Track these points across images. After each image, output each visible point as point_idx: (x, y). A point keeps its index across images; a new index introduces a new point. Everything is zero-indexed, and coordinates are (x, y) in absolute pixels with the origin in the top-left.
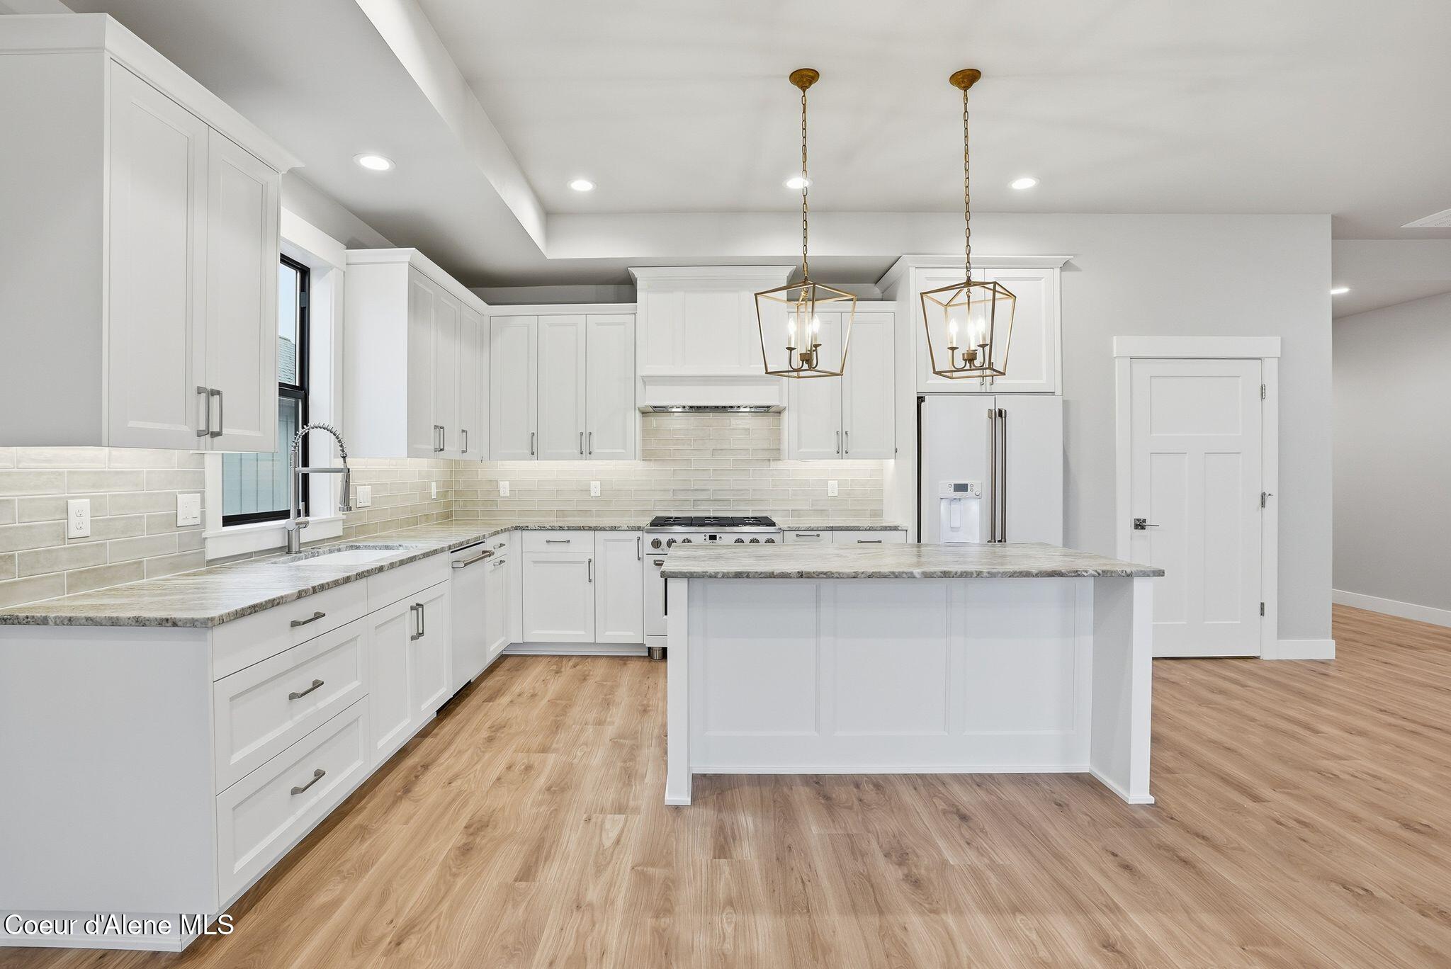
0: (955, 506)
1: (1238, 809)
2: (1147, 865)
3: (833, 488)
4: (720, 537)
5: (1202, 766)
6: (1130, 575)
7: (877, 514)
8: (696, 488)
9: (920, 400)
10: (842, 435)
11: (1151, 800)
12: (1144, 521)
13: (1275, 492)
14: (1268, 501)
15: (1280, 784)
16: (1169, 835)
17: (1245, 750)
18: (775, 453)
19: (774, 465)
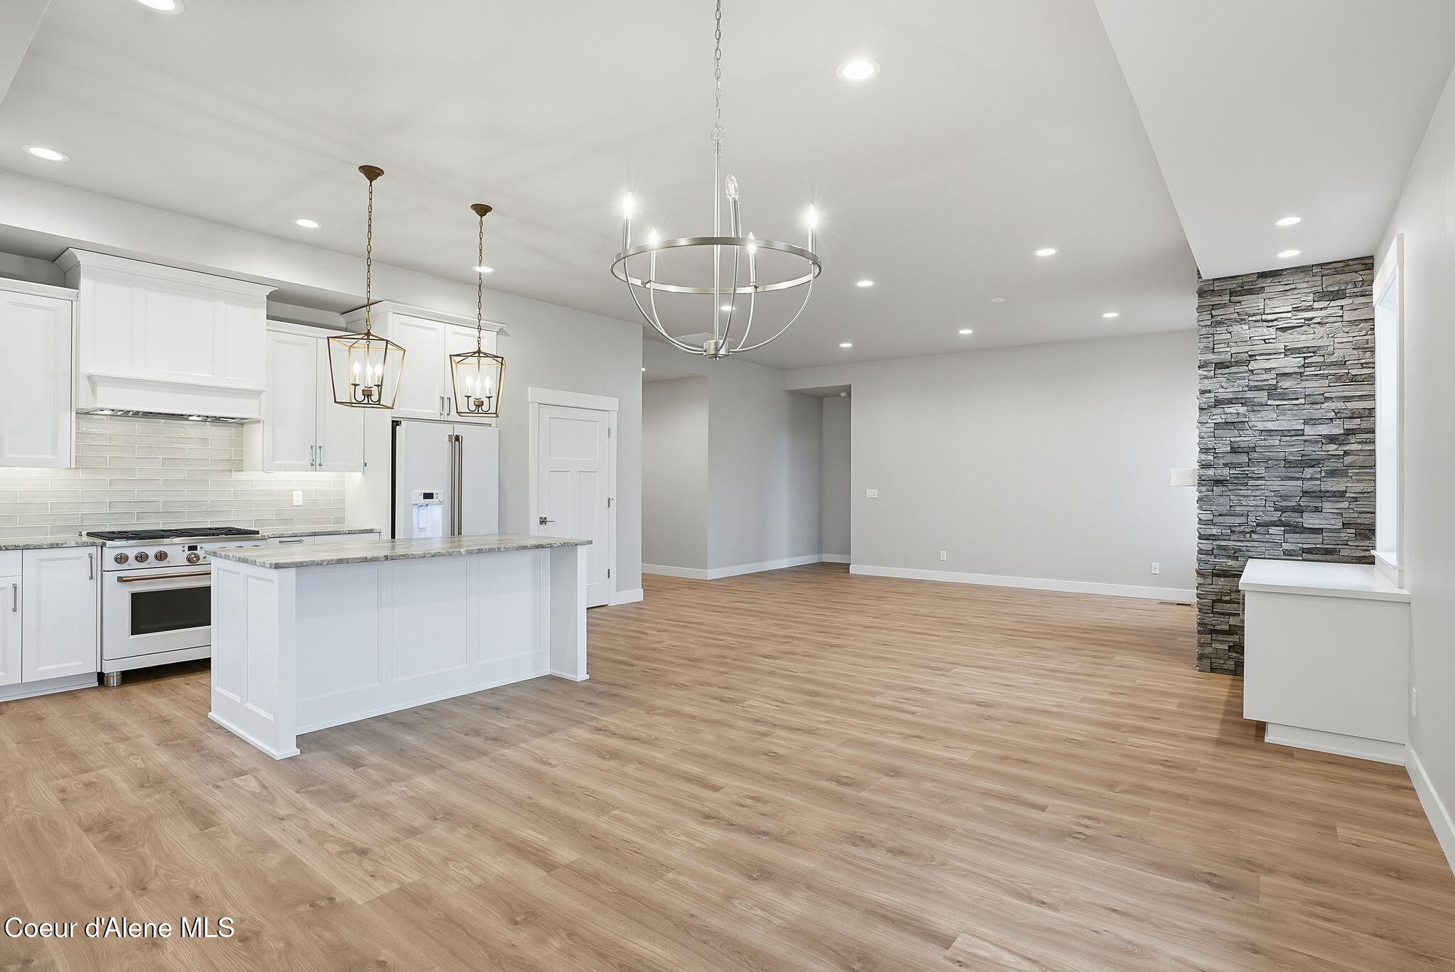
0: (422, 511)
1: (628, 671)
2: (598, 701)
3: (298, 498)
4: (201, 548)
5: (604, 659)
6: (576, 545)
7: (341, 520)
8: (140, 499)
9: (395, 424)
10: (316, 449)
11: (587, 677)
12: (545, 518)
13: (615, 498)
14: (612, 502)
15: (639, 658)
16: (602, 688)
17: (619, 648)
18: (238, 464)
19: (237, 476)
